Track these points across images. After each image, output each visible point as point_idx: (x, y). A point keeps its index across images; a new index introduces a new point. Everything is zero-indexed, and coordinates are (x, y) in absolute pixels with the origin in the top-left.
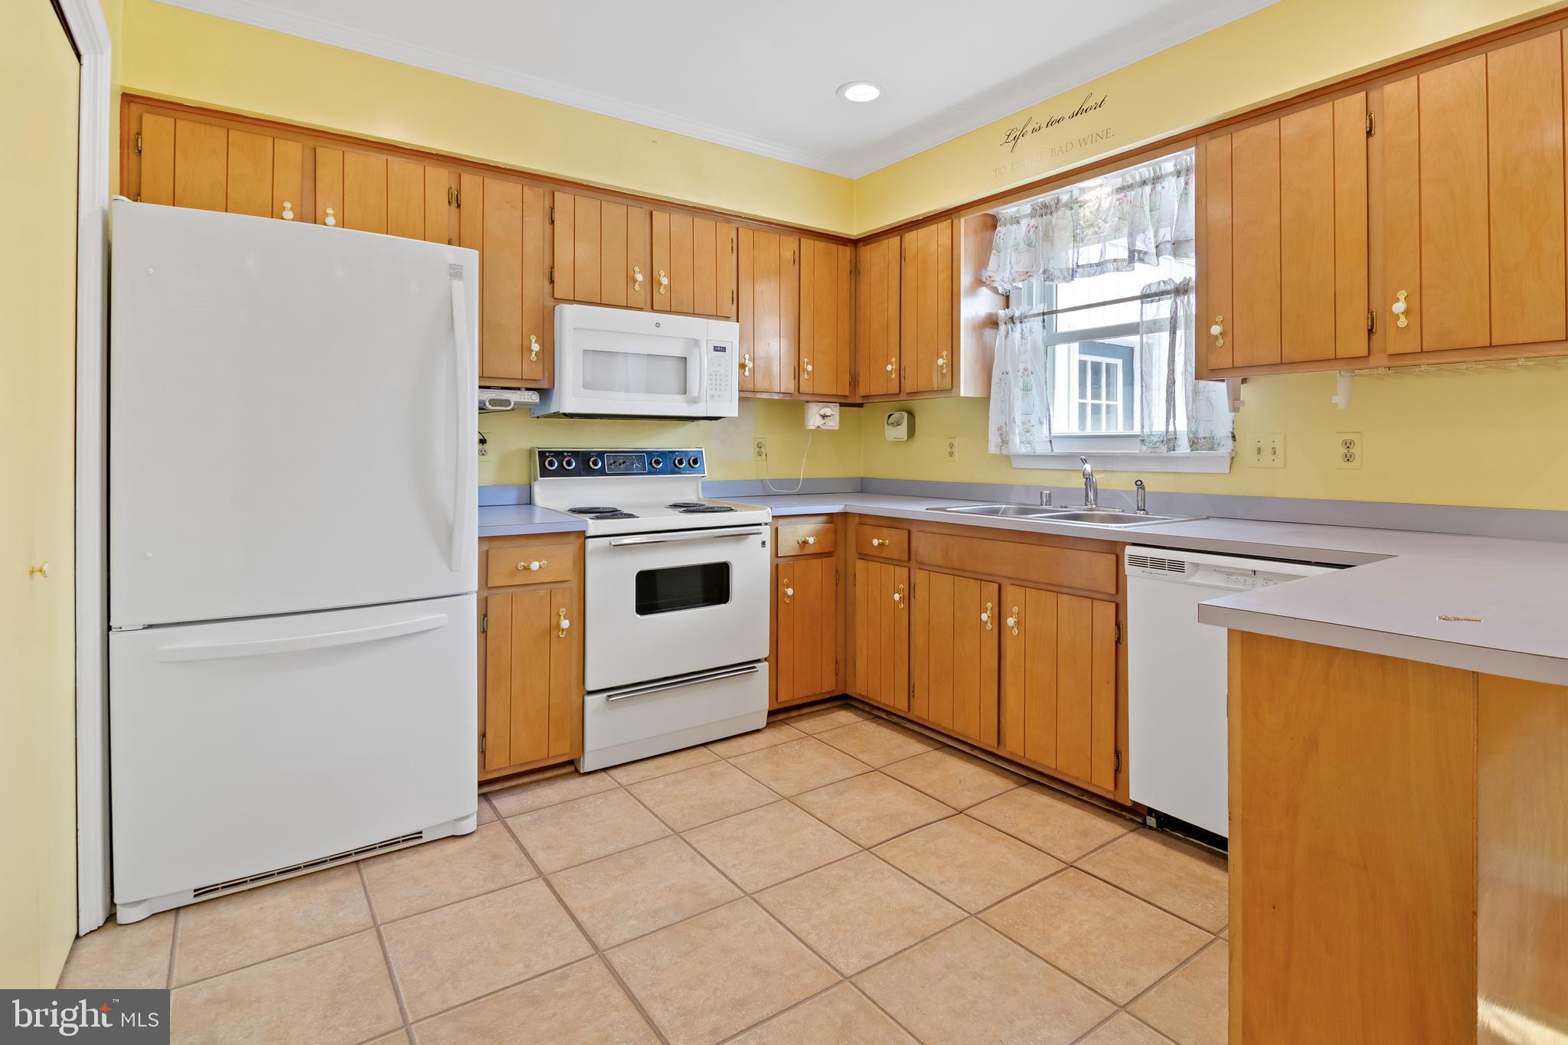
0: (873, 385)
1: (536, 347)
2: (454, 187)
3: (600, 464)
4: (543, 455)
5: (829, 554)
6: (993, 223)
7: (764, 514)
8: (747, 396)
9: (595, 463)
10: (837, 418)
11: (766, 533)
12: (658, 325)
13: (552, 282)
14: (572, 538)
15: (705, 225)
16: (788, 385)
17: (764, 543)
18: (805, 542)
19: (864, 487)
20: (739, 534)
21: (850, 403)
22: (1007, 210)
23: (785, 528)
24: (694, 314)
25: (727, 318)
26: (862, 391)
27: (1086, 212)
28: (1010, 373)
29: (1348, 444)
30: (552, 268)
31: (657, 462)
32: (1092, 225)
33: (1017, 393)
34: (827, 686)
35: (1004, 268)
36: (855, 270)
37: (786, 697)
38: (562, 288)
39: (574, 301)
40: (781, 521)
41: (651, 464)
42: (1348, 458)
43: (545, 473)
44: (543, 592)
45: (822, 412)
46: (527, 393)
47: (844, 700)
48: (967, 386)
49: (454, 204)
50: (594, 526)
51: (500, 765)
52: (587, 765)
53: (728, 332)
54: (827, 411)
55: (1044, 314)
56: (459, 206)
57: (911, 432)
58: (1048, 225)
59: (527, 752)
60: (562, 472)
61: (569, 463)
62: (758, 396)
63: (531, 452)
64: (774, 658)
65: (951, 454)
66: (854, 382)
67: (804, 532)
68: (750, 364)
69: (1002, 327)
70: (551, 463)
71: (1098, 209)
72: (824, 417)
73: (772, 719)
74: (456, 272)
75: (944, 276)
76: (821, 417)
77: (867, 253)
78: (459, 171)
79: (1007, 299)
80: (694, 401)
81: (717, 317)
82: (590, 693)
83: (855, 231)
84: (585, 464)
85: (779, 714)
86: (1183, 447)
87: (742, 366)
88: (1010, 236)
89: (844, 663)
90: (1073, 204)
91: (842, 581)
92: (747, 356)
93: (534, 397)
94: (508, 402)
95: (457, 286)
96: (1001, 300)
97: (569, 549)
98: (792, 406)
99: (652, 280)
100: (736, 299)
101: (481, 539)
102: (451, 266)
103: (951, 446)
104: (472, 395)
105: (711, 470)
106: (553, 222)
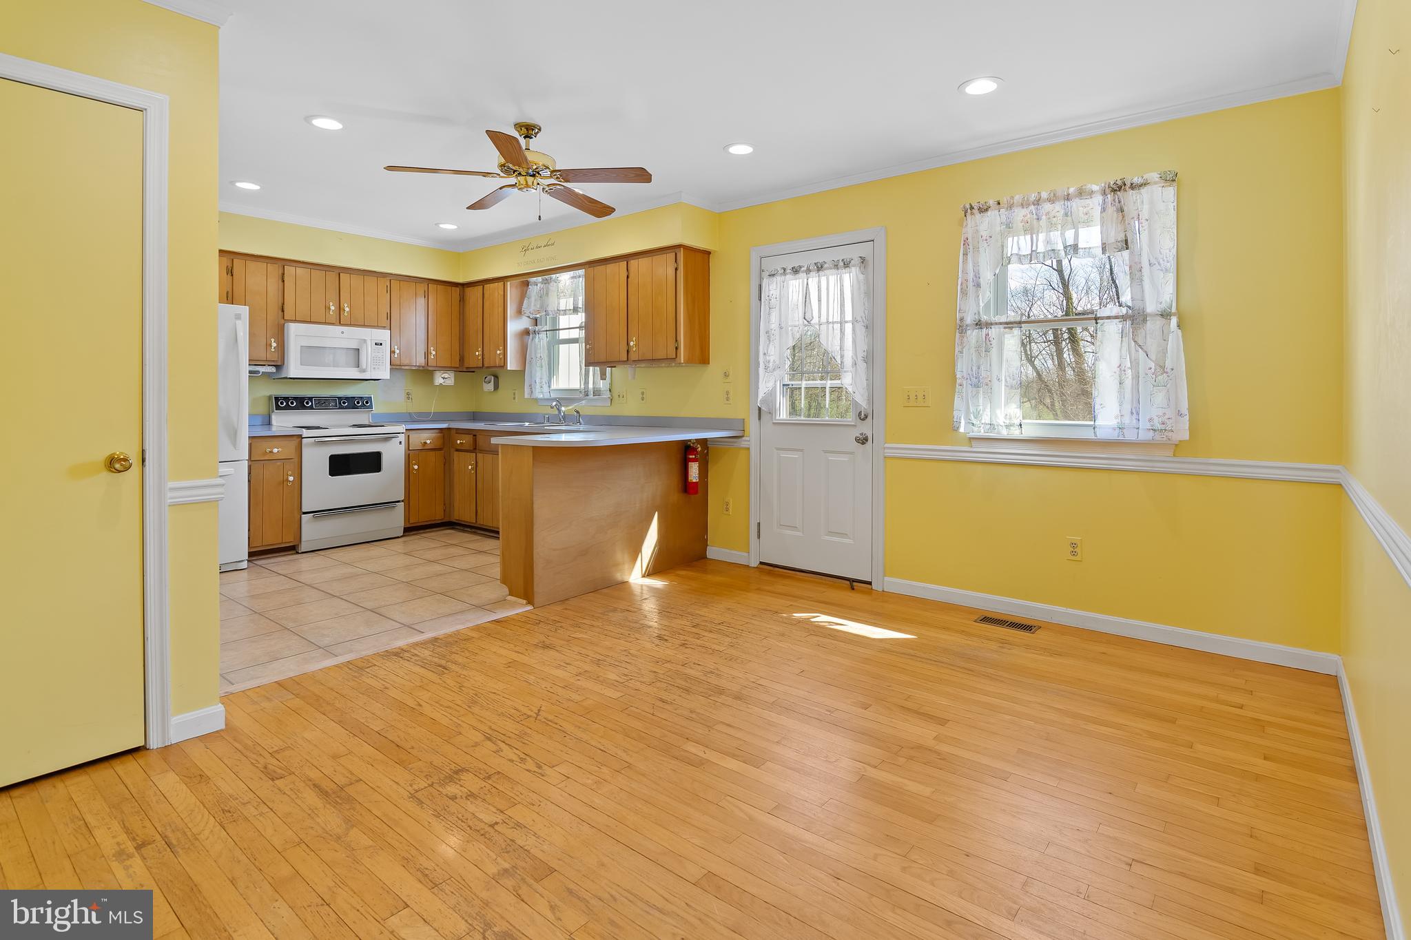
0: (471, 363)
1: (274, 345)
2: (230, 265)
3: (310, 404)
4: (277, 399)
5: (440, 449)
6: (527, 284)
7: (401, 428)
8: (395, 367)
9: (307, 403)
10: (453, 380)
11: (402, 438)
12: (343, 333)
13: (283, 311)
14: (295, 438)
15: (371, 280)
16: (421, 361)
17: (400, 442)
18: (425, 443)
19: (475, 417)
20: (387, 438)
21: (463, 368)
22: (533, 280)
23: (413, 436)
24: (364, 326)
25: (384, 328)
26: (466, 365)
27: (561, 285)
28: (534, 358)
29: (643, 393)
30: (283, 304)
31: (344, 403)
32: (562, 292)
33: (538, 369)
34: (439, 516)
35: (531, 305)
36: (462, 300)
37: (414, 521)
38: (289, 313)
39: (295, 321)
40: (411, 432)
41: (340, 403)
42: (643, 399)
43: (278, 408)
44: (279, 463)
45: (443, 376)
46: (269, 367)
47: (450, 525)
48: (512, 365)
49: (230, 274)
50: (305, 433)
51: (259, 546)
52: (303, 548)
53: (384, 335)
54: (446, 375)
55: (547, 331)
56: (232, 275)
57: (496, 387)
58: (548, 288)
59: (271, 540)
60: (288, 408)
61: (292, 403)
62: (403, 368)
63: (270, 398)
64: (407, 500)
65: (514, 398)
66: (462, 359)
67: (427, 438)
68: (397, 351)
69: (531, 335)
70: (282, 403)
72: (444, 378)
73: (407, 534)
74: (238, 317)
75: (501, 309)
76: (443, 379)
77: (468, 290)
78: (232, 257)
79: (536, 322)
80: (364, 371)
81: (377, 327)
82: (305, 513)
83: (461, 280)
84: (301, 403)
85: (410, 530)
86: (591, 395)
87: (392, 352)
88: (533, 290)
89: (448, 505)
90: (556, 281)
91: (447, 463)
92: (396, 347)
93: (273, 370)
94: (258, 372)
95: (238, 322)
96: (534, 321)
97: (293, 444)
98: (424, 373)
99: (340, 309)
100: (389, 317)
101: (249, 437)
102: (236, 315)
103: (514, 394)
104: (245, 368)
105: (377, 408)
106: (284, 281)
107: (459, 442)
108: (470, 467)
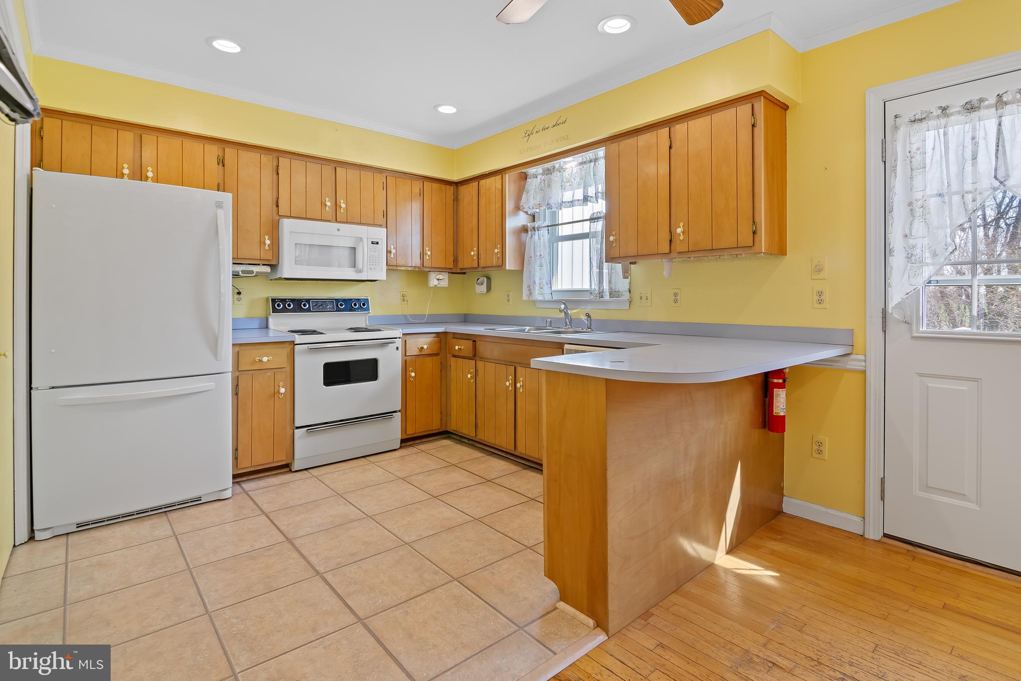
0: (464, 263)
1: (268, 242)
2: (221, 155)
3: (308, 306)
4: (274, 301)
5: (437, 354)
6: (525, 177)
7: (398, 333)
8: (392, 268)
9: (305, 305)
10: (447, 281)
11: (399, 343)
12: (338, 230)
13: (278, 206)
14: (286, 345)
15: (367, 176)
16: (417, 262)
17: (397, 348)
18: (422, 348)
19: (466, 319)
20: (384, 343)
21: (456, 270)
22: (532, 171)
23: (410, 341)
24: (360, 224)
25: (381, 226)
26: (460, 266)
27: (566, 174)
28: (533, 257)
29: (676, 295)
30: (278, 198)
31: (341, 305)
32: (568, 182)
33: (537, 268)
34: (436, 426)
35: (530, 200)
36: (456, 199)
37: (411, 432)
38: (284, 208)
39: (290, 217)
40: (408, 338)
41: (337, 306)
42: (676, 301)
43: (275, 310)
44: (270, 373)
45: (438, 277)
46: (263, 267)
47: (445, 434)
48: (510, 264)
49: (221, 164)
50: (298, 338)
51: (246, 465)
52: (296, 467)
53: (380, 233)
54: (441, 277)
55: (548, 226)
56: (224, 165)
57: (489, 288)
58: (550, 179)
59: (261, 459)
60: (285, 310)
61: (289, 305)
62: (399, 268)
63: (267, 299)
64: (404, 410)
65: (508, 300)
66: (456, 261)
67: (424, 343)
68: (393, 251)
69: (530, 233)
70: (279, 305)
71: (571, 173)
72: (438, 280)
73: (404, 444)
74: (219, 205)
75: (499, 205)
76: (439, 280)
77: (463, 189)
78: (224, 146)
79: (533, 218)
80: (360, 271)
81: (374, 225)
82: (298, 428)
83: (455, 178)
84: (299, 305)
85: (407, 441)
86: (607, 297)
87: (388, 252)
88: (533, 184)
89: (445, 413)
90: (561, 169)
91: (444, 368)
92: (392, 247)
93: (267, 269)
94: (252, 272)
95: (220, 212)
96: (531, 218)
97: (284, 352)
98: (420, 274)
99: (336, 205)
100: (386, 215)
101: (234, 345)
102: (217, 202)
103: (508, 296)
104: (228, 268)
105: (375, 309)
106: (278, 174)
107: (457, 348)
108: (469, 376)
